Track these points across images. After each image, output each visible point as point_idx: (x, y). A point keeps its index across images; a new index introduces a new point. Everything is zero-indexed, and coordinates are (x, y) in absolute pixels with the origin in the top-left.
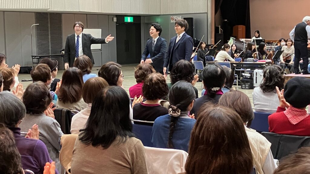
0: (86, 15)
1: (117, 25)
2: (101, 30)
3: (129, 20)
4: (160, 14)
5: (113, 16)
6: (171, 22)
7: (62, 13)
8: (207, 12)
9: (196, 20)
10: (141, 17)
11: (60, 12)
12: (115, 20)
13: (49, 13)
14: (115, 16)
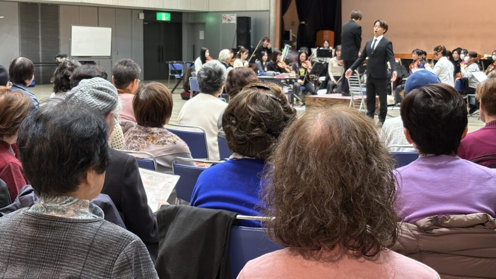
0: (97, 8)
1: (146, 24)
2: (110, 29)
3: (164, 17)
4: (208, 11)
5: (138, 11)
6: (223, 22)
7: (60, 5)
8: (268, 9)
9: (256, 21)
10: (183, 15)
11: (57, 3)
12: (142, 16)
13: (39, 3)
14: (142, 11)
